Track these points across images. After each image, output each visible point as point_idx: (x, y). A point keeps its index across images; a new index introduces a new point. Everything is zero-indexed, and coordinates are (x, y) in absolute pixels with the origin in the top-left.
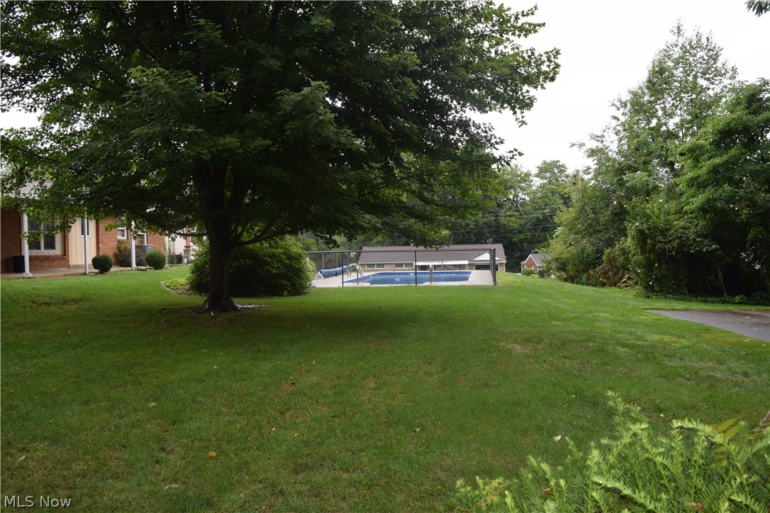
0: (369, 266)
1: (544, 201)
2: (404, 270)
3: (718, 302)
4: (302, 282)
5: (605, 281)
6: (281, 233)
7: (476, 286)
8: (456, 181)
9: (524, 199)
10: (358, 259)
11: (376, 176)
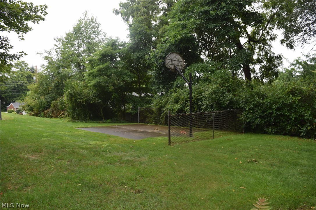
1: (18, 79)
3: (101, 123)
5: (53, 115)
9: (8, 77)
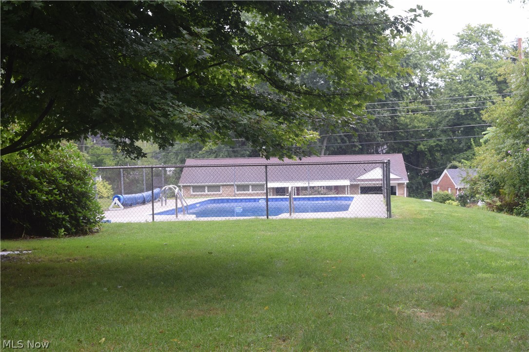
0: (196, 188)
1: (466, 87)
2: (249, 195)
4: (88, 215)
6: (54, 136)
7: (360, 219)
8: (327, 55)
9: (437, 85)
10: (178, 178)
11: (203, 49)
